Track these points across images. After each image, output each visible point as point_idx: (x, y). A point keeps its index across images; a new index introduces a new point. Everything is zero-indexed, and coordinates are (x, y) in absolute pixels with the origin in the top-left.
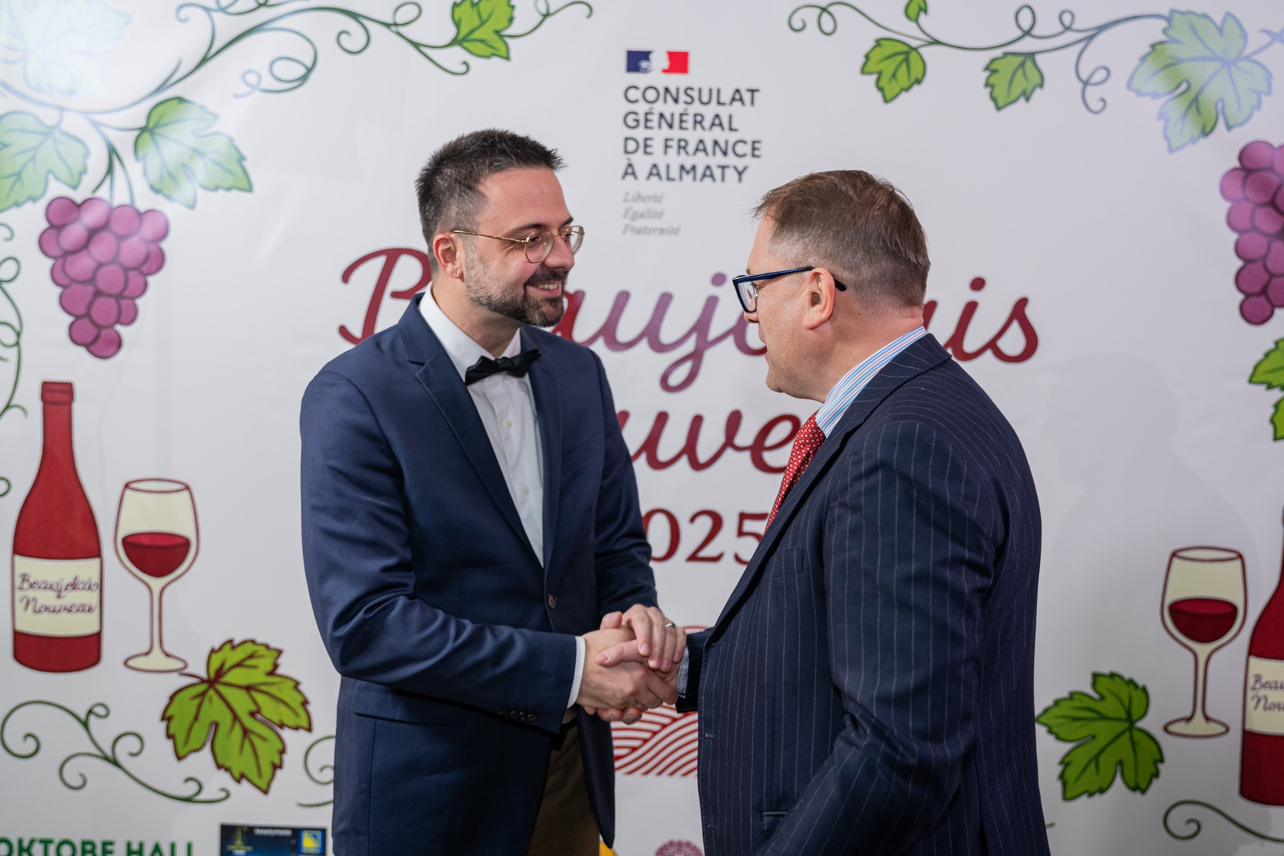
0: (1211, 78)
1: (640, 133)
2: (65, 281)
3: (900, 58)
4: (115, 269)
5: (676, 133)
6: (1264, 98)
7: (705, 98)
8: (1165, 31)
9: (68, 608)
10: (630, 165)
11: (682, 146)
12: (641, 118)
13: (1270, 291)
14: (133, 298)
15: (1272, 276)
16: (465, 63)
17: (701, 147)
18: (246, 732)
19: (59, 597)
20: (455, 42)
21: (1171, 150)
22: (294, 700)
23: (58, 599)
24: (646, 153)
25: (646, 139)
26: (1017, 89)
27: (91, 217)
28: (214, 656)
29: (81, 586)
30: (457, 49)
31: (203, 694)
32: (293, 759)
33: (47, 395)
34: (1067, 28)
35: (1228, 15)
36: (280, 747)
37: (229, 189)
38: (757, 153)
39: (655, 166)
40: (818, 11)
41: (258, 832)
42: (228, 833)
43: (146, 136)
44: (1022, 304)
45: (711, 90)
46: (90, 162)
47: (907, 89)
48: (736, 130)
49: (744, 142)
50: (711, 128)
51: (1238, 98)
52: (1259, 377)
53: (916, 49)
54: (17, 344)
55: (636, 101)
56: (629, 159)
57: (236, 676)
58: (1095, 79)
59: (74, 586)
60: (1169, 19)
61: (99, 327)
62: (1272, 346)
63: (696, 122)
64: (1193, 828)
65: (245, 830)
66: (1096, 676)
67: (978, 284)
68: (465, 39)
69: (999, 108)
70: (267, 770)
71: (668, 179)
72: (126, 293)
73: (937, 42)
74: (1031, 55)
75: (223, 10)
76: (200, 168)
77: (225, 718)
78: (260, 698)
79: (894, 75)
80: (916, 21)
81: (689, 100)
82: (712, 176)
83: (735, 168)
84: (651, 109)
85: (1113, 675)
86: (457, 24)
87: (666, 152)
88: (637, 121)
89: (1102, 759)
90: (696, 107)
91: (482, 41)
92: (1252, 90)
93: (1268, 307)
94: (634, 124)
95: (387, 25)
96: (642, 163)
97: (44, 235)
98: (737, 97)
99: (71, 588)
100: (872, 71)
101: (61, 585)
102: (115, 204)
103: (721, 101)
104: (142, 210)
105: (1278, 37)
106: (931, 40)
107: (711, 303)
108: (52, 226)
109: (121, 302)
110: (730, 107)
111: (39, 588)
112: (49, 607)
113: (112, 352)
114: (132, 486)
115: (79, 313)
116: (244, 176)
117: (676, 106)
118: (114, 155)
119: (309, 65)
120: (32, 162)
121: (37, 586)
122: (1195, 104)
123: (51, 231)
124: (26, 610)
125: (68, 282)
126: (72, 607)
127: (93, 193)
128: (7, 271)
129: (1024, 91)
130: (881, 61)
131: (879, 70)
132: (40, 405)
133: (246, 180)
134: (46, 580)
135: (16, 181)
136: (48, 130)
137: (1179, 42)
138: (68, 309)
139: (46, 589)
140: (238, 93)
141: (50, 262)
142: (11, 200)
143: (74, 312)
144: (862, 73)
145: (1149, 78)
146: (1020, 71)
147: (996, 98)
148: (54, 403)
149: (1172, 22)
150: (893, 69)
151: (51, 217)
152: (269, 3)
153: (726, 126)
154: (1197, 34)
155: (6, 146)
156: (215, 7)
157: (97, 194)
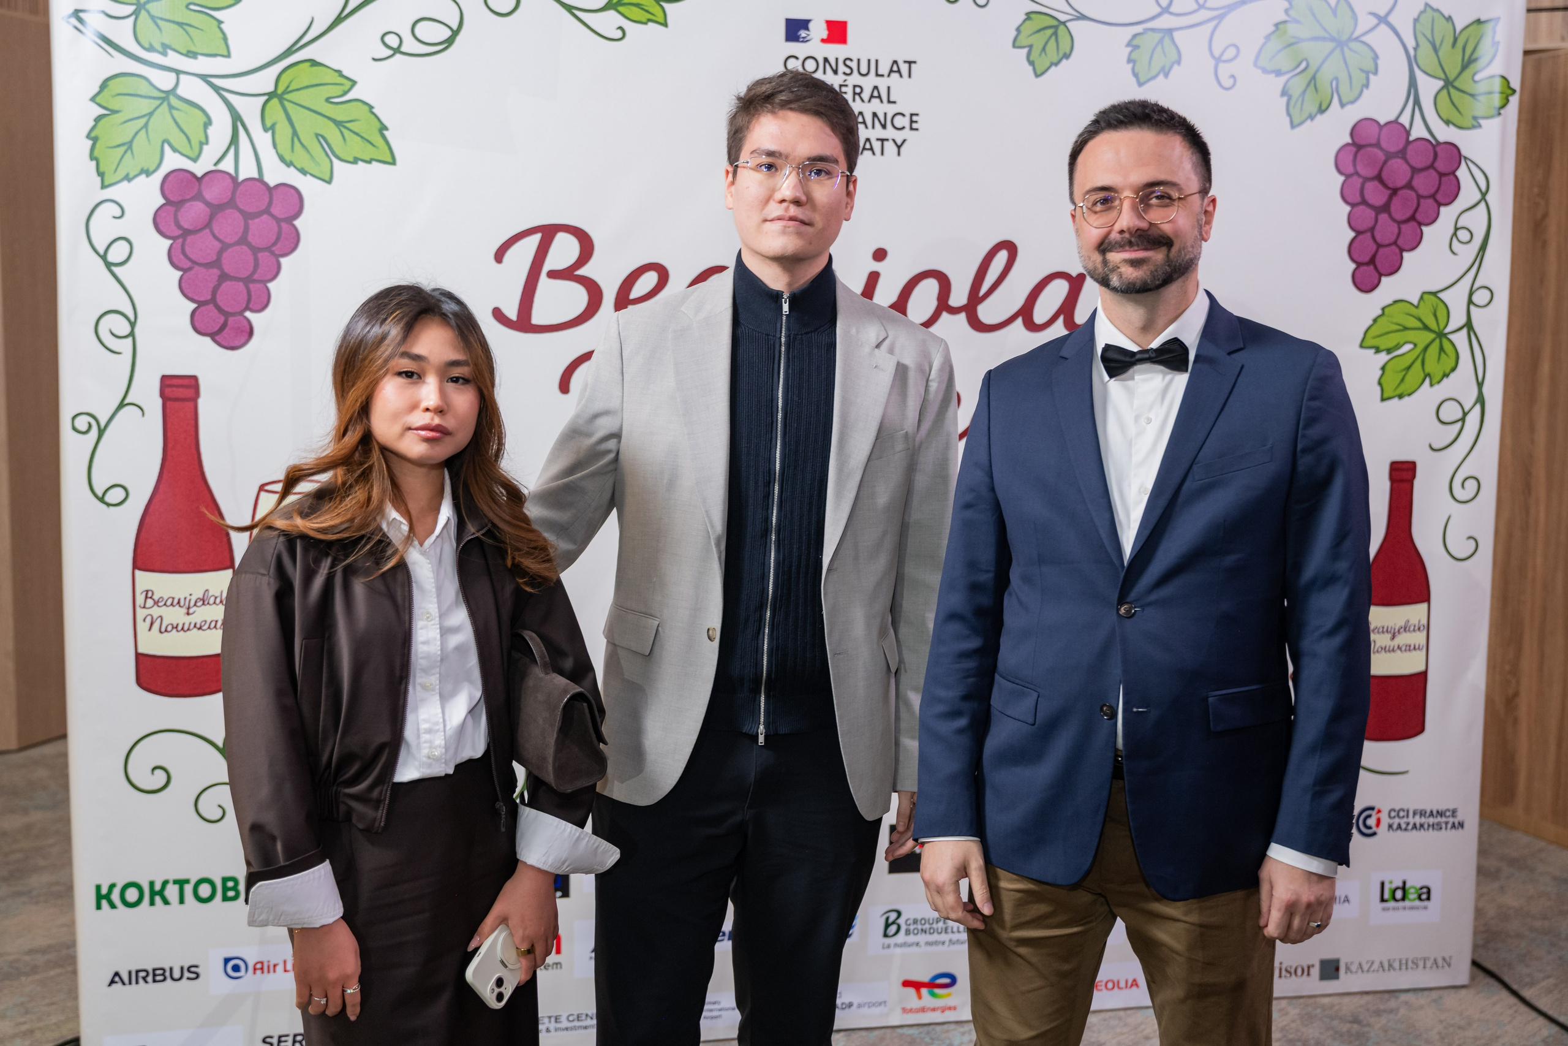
0: (1326, 58)
2: (187, 264)
3: (1050, 32)
4: (244, 249)
6: (1371, 76)
7: (864, 70)
8: (1286, 11)
9: (198, 626)
13: (1378, 260)
14: (265, 281)
15: (1379, 246)
16: (620, 28)
20: (608, 6)
21: (1293, 126)
23: (186, 615)
26: (1156, 66)
27: (213, 193)
29: (212, 600)
30: (611, 14)
34: (1201, 7)
37: (369, 162)
38: (914, 126)
45: (869, 60)
46: (210, 131)
47: (1056, 64)
48: (894, 102)
49: (903, 115)
50: (869, 101)
51: (1350, 76)
52: (1369, 342)
53: (1064, 23)
54: (132, 334)
58: (1225, 57)
59: (204, 600)
60: (1289, 1)
61: (227, 314)
62: (1380, 312)
63: (855, 94)
69: (1140, 84)
72: (256, 277)
73: (1083, 17)
74: (1170, 31)
76: (335, 137)
79: (1044, 49)
81: (848, 71)
82: (872, 149)
83: (894, 140)
90: (855, 79)
91: (637, 5)
92: (1362, 70)
93: (1376, 275)
97: (159, 212)
98: (895, 68)
99: (201, 603)
100: (1023, 44)
101: (190, 600)
102: (241, 178)
103: (880, 72)
104: (272, 184)
105: (1383, 20)
106: (1079, 15)
107: (873, 278)
108: (169, 202)
109: (251, 286)
110: (888, 79)
111: (165, 604)
112: (177, 625)
113: (243, 340)
114: (268, 488)
115: (202, 299)
116: (386, 147)
117: (836, 77)
118: (239, 124)
119: (455, 27)
120: (144, 130)
121: (163, 603)
122: (1313, 82)
123: (168, 207)
124: (150, 630)
125: (189, 264)
126: (203, 624)
127: (215, 164)
128: (117, 253)
129: (1163, 68)
130: (1031, 35)
131: (1030, 43)
132: (158, 402)
133: (388, 152)
134: (173, 596)
135: (125, 152)
136: (163, 95)
137: (1297, 22)
138: (190, 295)
139: (174, 606)
140: (377, 57)
141: (167, 243)
142: (121, 174)
143: (196, 298)
144: (1014, 46)
145: (1273, 56)
146: (1160, 45)
147: (1137, 74)
148: (176, 400)
149: (1293, 3)
150: (1044, 43)
151: (167, 192)
153: (884, 98)
154: (1313, 15)
155: (114, 112)
157: (220, 167)
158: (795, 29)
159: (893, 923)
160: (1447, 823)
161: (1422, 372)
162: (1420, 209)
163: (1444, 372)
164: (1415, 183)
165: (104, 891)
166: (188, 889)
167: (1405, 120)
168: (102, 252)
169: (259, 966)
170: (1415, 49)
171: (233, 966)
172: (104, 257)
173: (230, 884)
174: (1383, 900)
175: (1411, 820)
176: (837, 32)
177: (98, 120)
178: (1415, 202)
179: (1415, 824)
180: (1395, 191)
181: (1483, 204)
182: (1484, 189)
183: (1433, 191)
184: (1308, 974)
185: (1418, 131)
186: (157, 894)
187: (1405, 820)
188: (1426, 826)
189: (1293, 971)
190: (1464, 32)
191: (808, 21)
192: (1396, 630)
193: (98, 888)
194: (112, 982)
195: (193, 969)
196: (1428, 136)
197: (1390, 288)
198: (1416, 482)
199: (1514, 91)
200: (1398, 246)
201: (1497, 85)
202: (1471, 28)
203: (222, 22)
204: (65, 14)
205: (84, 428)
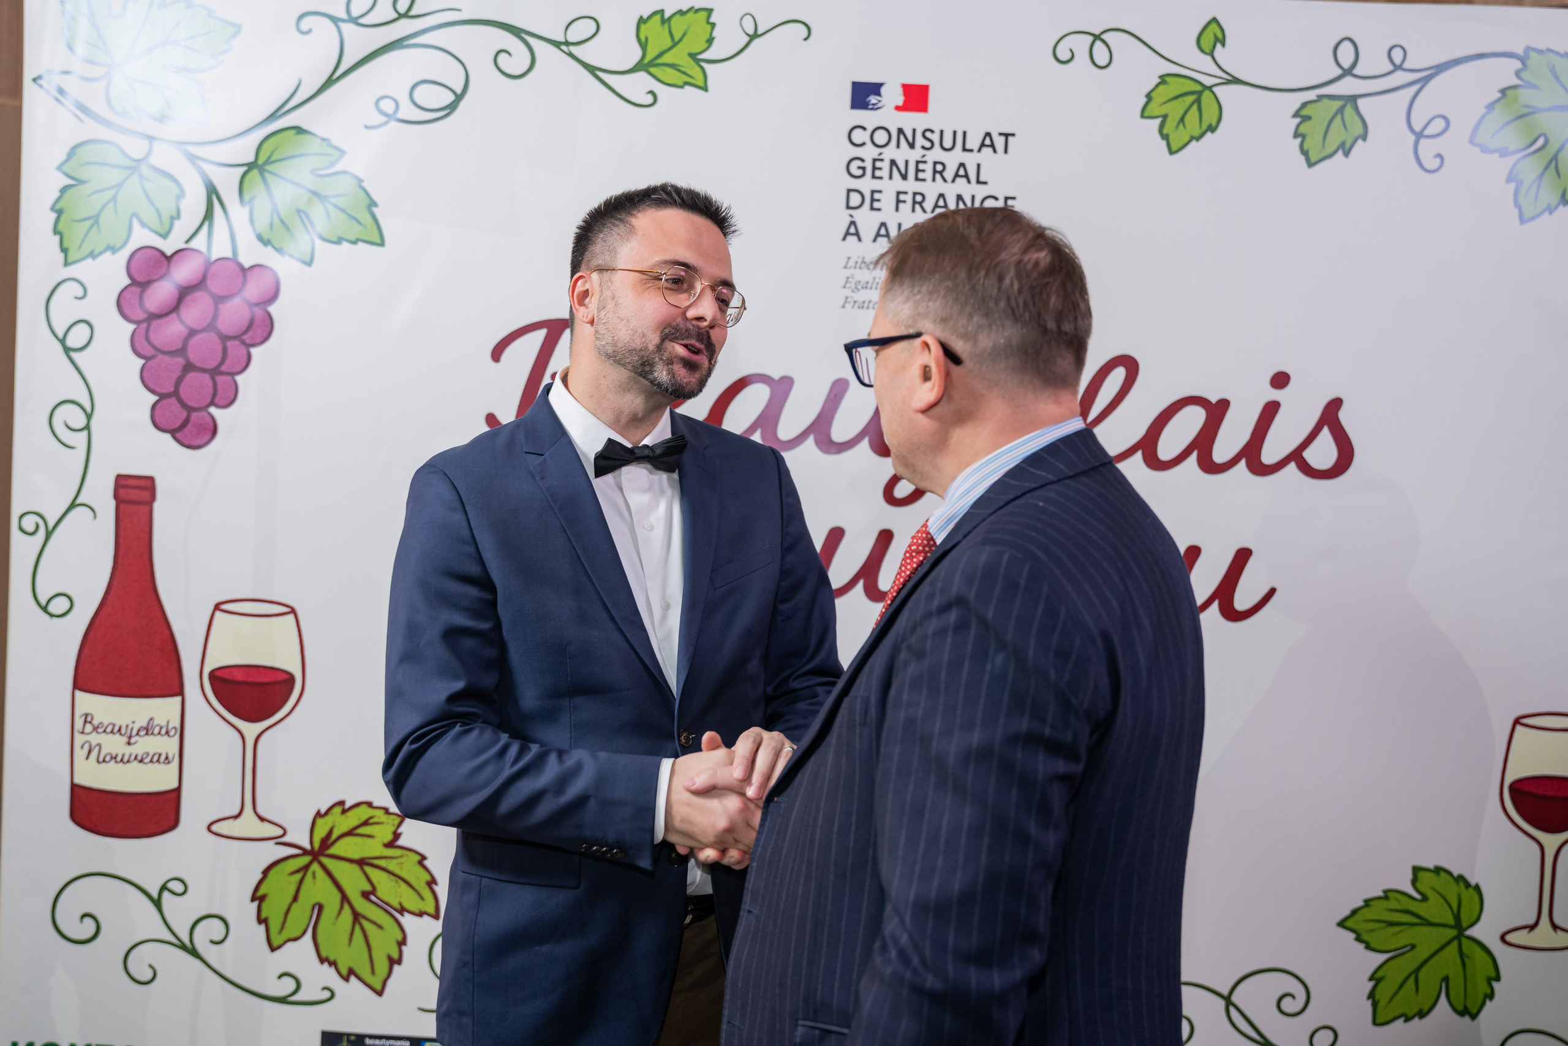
1: (866, 185)
2: (150, 352)
3: (1191, 98)
4: (212, 336)
5: (911, 186)
7: (948, 143)
8: (1518, 73)
9: (139, 758)
10: (853, 223)
11: (918, 201)
12: (868, 165)
14: (233, 374)
16: (651, 92)
17: (941, 203)
18: (357, 916)
19: (129, 743)
20: (640, 67)
21: (1523, 220)
22: (419, 878)
23: (128, 746)
24: (872, 208)
25: (873, 192)
26: (1333, 142)
27: (183, 273)
28: (319, 821)
29: (156, 731)
30: (642, 75)
31: (306, 868)
32: (415, 952)
34: (1397, 68)
36: (400, 937)
37: (355, 242)
39: (883, 225)
40: (1090, 39)
43: (255, 173)
44: (1335, 405)
45: (955, 133)
46: (183, 205)
47: (1198, 139)
48: (985, 183)
49: (996, 199)
50: (953, 181)
53: (1210, 88)
54: (87, 427)
55: (864, 144)
56: (851, 216)
57: (345, 847)
58: (1431, 130)
59: (148, 730)
60: (1523, 60)
61: (190, 409)
63: (935, 172)
66: (1416, 870)
67: (1280, 380)
68: (652, 63)
69: (1310, 164)
70: (382, 965)
72: (223, 368)
73: (1236, 81)
74: (1353, 99)
75: (354, 21)
76: (319, 214)
77: (332, 899)
78: (375, 874)
79: (1182, 120)
80: (1212, 55)
81: (928, 144)
84: (880, 154)
85: (1438, 870)
86: (643, 45)
87: (897, 209)
88: (864, 169)
89: (1422, 974)
90: (936, 154)
91: (672, 66)
94: (860, 172)
95: (557, 44)
96: (867, 221)
97: (124, 294)
98: (988, 142)
99: (144, 732)
100: (1155, 114)
101: (132, 729)
102: (214, 257)
103: (968, 147)
104: (247, 265)
106: (1229, 78)
108: (134, 282)
109: (219, 378)
110: (979, 154)
111: (104, 731)
112: (116, 755)
113: (205, 439)
114: (224, 607)
115: (164, 391)
116: (375, 226)
117: (912, 151)
118: (214, 197)
119: (459, 91)
120: (113, 202)
121: (102, 729)
122: (1553, 163)
123: (133, 288)
124: (87, 758)
125: (152, 352)
126: (145, 756)
127: (187, 242)
128: (77, 338)
129: (1343, 144)
130: (1165, 102)
131: (1163, 112)
132: (112, 504)
133: (376, 231)
134: (113, 722)
135: (92, 226)
136: (133, 164)
137: (1534, 87)
138: (152, 386)
139: (114, 733)
140: (369, 124)
141: (131, 327)
142: (85, 250)
143: (158, 390)
144: (1142, 116)
145: (1497, 132)
146: (1339, 117)
147: (1307, 152)
148: (130, 502)
149: (1528, 63)
150: (1182, 112)
151: (133, 272)
152: (412, 13)
153: (973, 177)
154: (1557, 78)
155: (81, 182)
156: (344, 16)
157: (192, 244)
172: (62, 342)
177: (64, 190)
191: (880, 85)
203: (202, 85)
204: (35, 75)
205: (30, 528)
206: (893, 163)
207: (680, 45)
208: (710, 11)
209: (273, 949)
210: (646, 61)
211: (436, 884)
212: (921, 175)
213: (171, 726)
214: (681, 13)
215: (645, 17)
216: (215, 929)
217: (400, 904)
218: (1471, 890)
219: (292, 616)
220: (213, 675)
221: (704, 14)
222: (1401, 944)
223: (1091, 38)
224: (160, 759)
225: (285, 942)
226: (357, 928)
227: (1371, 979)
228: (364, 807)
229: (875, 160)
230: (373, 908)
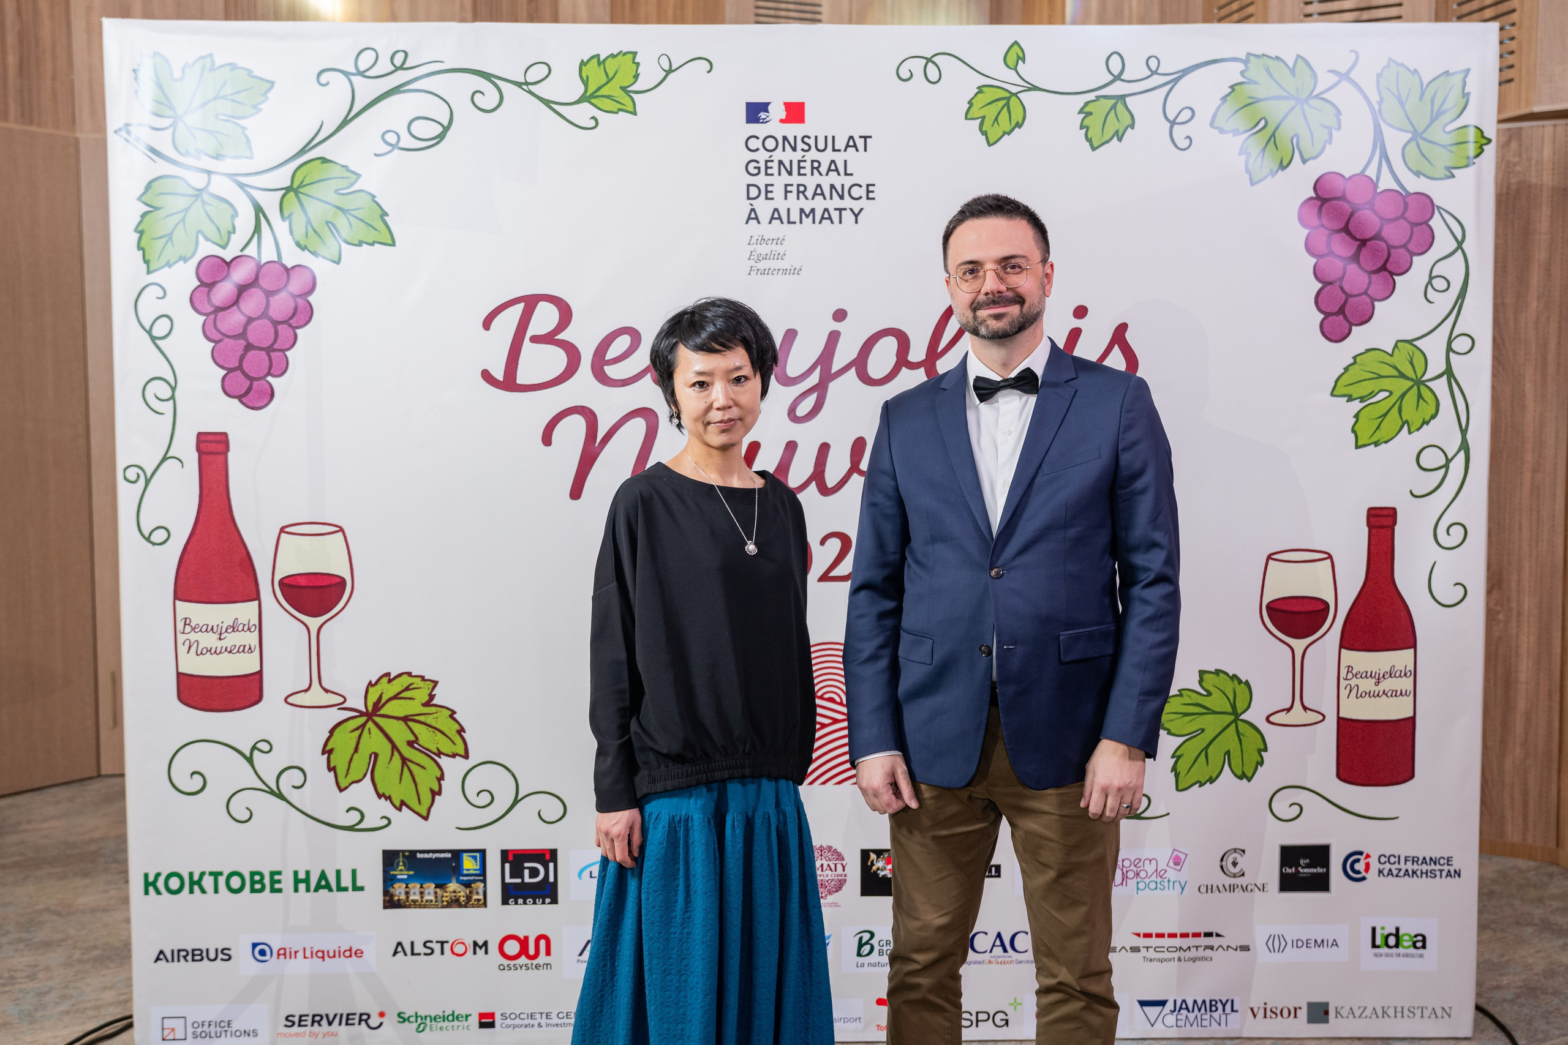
0: (1286, 116)
1: (761, 180)
2: (218, 337)
3: (1004, 102)
4: (266, 322)
5: (795, 179)
6: (1334, 131)
7: (821, 146)
8: (1242, 73)
9: (229, 650)
10: (753, 210)
11: (801, 191)
12: (762, 165)
13: (1348, 311)
14: (283, 351)
15: (1348, 296)
16: (593, 118)
17: (819, 191)
18: (404, 760)
20: (583, 99)
21: (1252, 184)
22: (451, 728)
23: (219, 641)
24: (767, 198)
25: (767, 186)
26: (1110, 131)
27: (240, 274)
28: (371, 690)
29: (240, 628)
30: (586, 104)
31: (363, 726)
32: (450, 785)
33: (202, 445)
34: (1154, 73)
35: (1298, 56)
36: (439, 774)
37: (372, 244)
38: (871, 195)
39: (776, 210)
41: (419, 856)
42: (390, 858)
43: (292, 194)
44: (1122, 328)
45: (826, 137)
46: (237, 222)
47: (1009, 134)
48: (852, 175)
49: (860, 186)
51: (1312, 134)
52: (1340, 390)
53: (1016, 95)
54: (173, 397)
55: (758, 149)
56: (751, 205)
57: (394, 708)
58: (1181, 119)
59: (234, 628)
60: (1246, 62)
61: (252, 379)
62: (1352, 361)
63: (813, 168)
64: (1297, 809)
65: (407, 854)
66: (1202, 673)
67: (1081, 312)
68: (593, 96)
69: (1094, 149)
70: (426, 797)
71: (789, 222)
72: (276, 346)
73: (1036, 88)
74: (1122, 97)
75: (362, 74)
76: (343, 224)
77: (384, 749)
78: (416, 727)
79: (996, 119)
80: (1015, 70)
81: (806, 148)
82: (830, 218)
83: (851, 209)
84: (771, 156)
85: (1218, 672)
86: (585, 83)
87: (786, 198)
88: (759, 168)
89: (1211, 751)
90: (813, 154)
91: (608, 97)
92: (1323, 126)
93: (1347, 324)
94: (756, 171)
95: (519, 84)
96: (764, 208)
97: (195, 293)
98: (851, 143)
99: (231, 629)
100: (976, 117)
101: (222, 627)
102: (263, 261)
103: (836, 148)
104: (289, 266)
105: (1345, 76)
106: (1030, 86)
107: (833, 338)
108: (203, 284)
109: (273, 354)
110: (845, 153)
111: (201, 631)
112: (211, 648)
113: (265, 403)
114: (286, 530)
115: (231, 366)
116: (387, 231)
117: (794, 153)
118: (261, 215)
119: (446, 124)
120: (182, 223)
121: (199, 629)
122: (1273, 139)
123: (202, 288)
124: (188, 652)
125: (220, 337)
126: (233, 648)
127: (241, 251)
128: (160, 329)
129: (1117, 132)
130: (983, 107)
131: (982, 115)
132: (195, 455)
133: (388, 235)
134: (207, 623)
135: (167, 242)
136: (197, 193)
137: (1255, 83)
138: (221, 363)
139: (208, 632)
140: (378, 152)
141: (202, 318)
142: (163, 261)
143: (226, 365)
144: (966, 119)
145: (1230, 117)
146: (1113, 111)
147: (1091, 139)
148: (210, 453)
149: (1249, 65)
150: (996, 114)
151: (201, 276)
152: (406, 66)
153: (842, 171)
154: (1271, 75)
155: (157, 209)
156: (354, 71)
157: (246, 252)
158: (755, 112)
159: (867, 943)
160: (1441, 871)
161: (1400, 420)
162: (1391, 259)
163: (1424, 419)
164: (1384, 234)
165: (151, 879)
166: (222, 880)
167: (1371, 172)
168: (148, 328)
169: (282, 952)
170: (1380, 103)
171: (260, 951)
172: (149, 332)
173: (257, 878)
174: (1374, 946)
175: (1402, 866)
176: (795, 112)
177: (144, 215)
178: (1386, 252)
179: (1407, 870)
180: (1363, 242)
181: (1460, 251)
182: (1460, 238)
183: (1404, 241)
184: (1295, 1016)
185: (1386, 183)
186: (196, 883)
187: (1397, 866)
188: (1419, 873)
189: (1278, 1012)
190: (1432, 84)
192: (1381, 676)
193: (146, 876)
194: (158, 959)
195: (225, 952)
196: (1397, 188)
197: (1361, 338)
198: (1396, 528)
199: (1489, 141)
200: (1369, 296)
201: (1472, 135)
202: (1440, 80)
203: (246, 129)
204: (116, 128)
205: (133, 478)
206: (781, 163)
207: (614, 80)
208: (635, 54)
209: (341, 790)
210: (588, 94)
211: (465, 732)
212: (802, 171)
213: (251, 624)
214: (613, 56)
215: (585, 61)
216: (296, 777)
217: (437, 749)
218: (1242, 685)
219: (340, 534)
220: (281, 582)
221: (631, 56)
222: (1194, 730)
223: (925, 61)
224: (244, 649)
225: (350, 784)
226: (405, 769)
227: (1172, 757)
228: (405, 676)
229: (767, 162)
230: (417, 752)
